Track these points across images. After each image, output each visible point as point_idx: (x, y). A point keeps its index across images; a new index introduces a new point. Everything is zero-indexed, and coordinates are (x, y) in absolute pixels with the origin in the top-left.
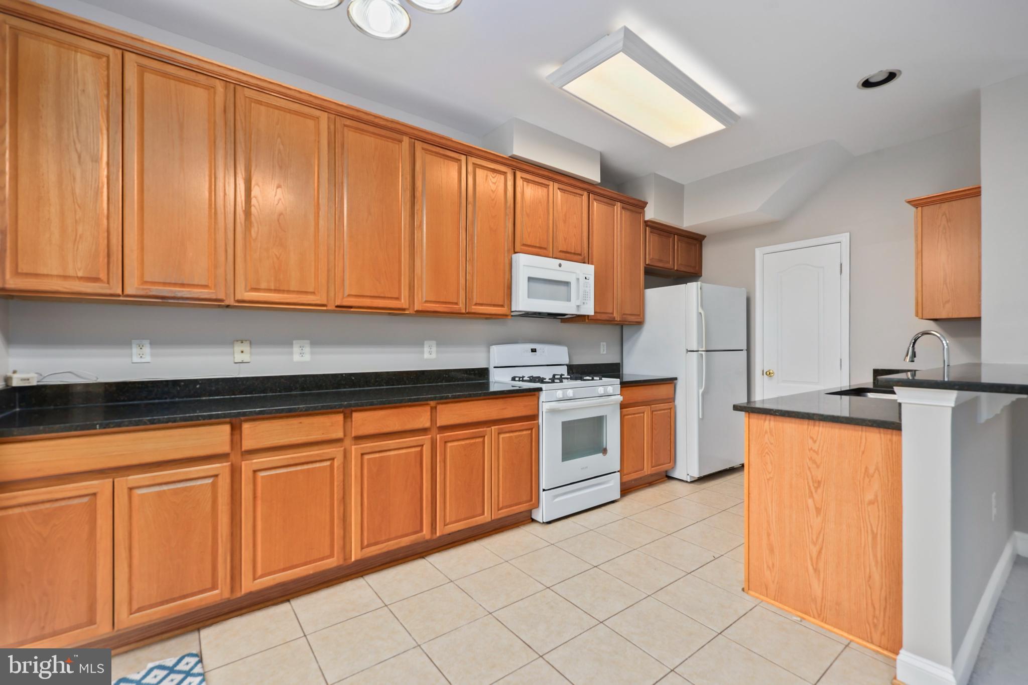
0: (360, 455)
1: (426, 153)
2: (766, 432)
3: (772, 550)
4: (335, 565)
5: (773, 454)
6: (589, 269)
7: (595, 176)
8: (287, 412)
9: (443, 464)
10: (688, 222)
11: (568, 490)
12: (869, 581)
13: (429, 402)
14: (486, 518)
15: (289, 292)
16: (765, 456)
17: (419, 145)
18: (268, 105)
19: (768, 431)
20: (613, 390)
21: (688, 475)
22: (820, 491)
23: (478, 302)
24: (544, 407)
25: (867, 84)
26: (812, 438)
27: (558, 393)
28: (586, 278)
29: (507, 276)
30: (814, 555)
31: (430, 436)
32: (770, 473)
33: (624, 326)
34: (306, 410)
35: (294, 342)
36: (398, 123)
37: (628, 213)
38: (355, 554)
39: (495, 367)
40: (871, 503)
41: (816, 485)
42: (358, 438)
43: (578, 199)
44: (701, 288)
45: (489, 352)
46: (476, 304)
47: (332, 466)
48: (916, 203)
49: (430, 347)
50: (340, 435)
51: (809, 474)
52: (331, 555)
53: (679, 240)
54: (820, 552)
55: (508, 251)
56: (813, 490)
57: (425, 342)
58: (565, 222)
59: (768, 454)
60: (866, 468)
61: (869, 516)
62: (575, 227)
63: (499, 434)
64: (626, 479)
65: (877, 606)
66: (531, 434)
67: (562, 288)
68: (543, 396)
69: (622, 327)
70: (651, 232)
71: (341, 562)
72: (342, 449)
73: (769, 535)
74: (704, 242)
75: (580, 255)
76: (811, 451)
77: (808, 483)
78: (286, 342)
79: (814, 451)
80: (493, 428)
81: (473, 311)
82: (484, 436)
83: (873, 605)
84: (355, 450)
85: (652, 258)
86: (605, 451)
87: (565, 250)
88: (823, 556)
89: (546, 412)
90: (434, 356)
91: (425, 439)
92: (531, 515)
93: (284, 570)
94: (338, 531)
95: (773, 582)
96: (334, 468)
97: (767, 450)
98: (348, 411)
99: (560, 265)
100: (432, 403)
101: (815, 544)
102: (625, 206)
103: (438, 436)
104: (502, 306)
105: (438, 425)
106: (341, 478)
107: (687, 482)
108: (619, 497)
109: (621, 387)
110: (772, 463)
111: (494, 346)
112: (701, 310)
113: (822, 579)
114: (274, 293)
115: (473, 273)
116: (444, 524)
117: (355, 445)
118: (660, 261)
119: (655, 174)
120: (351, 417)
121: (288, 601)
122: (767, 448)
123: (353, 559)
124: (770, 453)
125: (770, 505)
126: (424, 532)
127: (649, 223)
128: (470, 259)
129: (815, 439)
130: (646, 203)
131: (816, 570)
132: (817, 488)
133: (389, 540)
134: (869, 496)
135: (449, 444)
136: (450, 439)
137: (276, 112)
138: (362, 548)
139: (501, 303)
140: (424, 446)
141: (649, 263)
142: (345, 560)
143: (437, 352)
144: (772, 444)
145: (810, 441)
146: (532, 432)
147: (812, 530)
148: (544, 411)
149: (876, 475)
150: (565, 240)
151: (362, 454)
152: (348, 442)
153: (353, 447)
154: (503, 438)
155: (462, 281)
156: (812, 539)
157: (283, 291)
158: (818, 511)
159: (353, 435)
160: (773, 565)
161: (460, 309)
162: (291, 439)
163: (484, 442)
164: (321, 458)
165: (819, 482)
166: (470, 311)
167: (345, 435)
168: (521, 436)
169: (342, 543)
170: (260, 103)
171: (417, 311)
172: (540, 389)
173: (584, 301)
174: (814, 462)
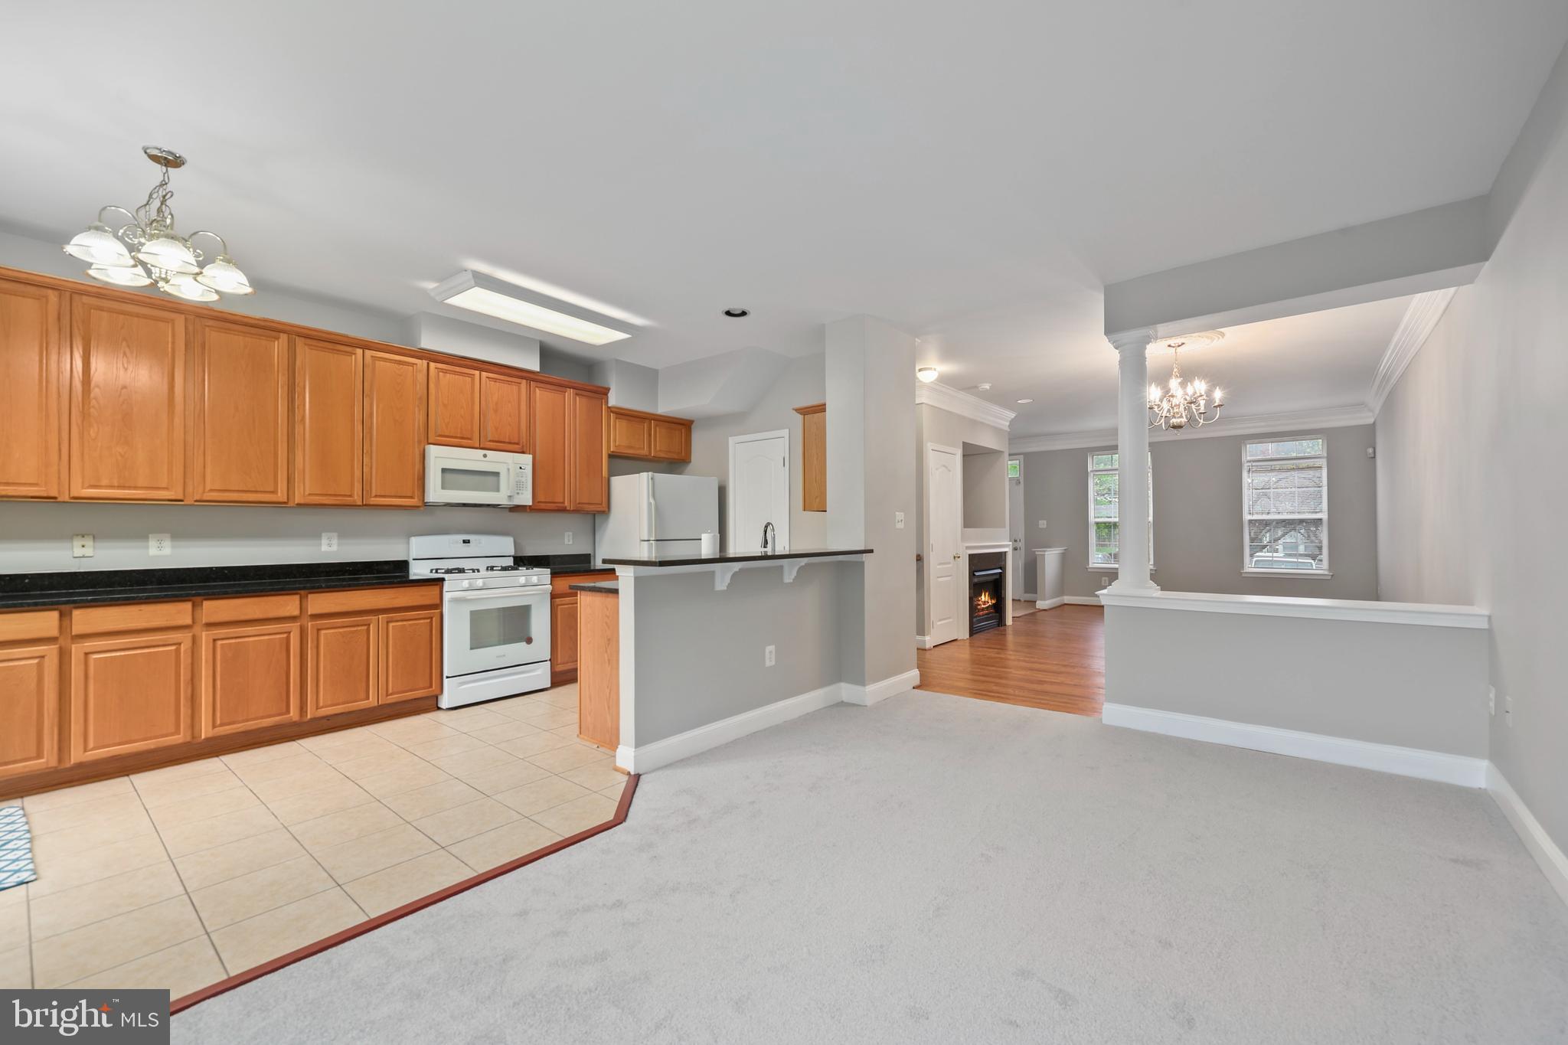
0: (211, 641)
1: (312, 349)
4: (181, 741)
6: (527, 460)
7: (533, 364)
8: (123, 600)
9: (315, 650)
10: (665, 407)
11: (476, 678)
13: (299, 591)
14: (372, 701)
15: (135, 488)
17: (299, 341)
18: (110, 311)
20: (538, 580)
23: (378, 494)
24: (447, 596)
25: (728, 313)
27: (464, 583)
28: (521, 468)
29: (418, 466)
31: (299, 624)
33: (596, 516)
34: (146, 599)
35: (150, 535)
36: (273, 321)
37: (584, 400)
38: (205, 731)
39: (414, 559)
41: (608, 642)
42: (210, 625)
43: (515, 388)
44: (652, 479)
45: (408, 543)
46: (376, 496)
47: (178, 651)
48: (800, 411)
49: (329, 539)
50: (189, 621)
51: (605, 633)
52: (177, 731)
53: (656, 426)
54: (610, 693)
55: (419, 442)
57: (323, 534)
58: (496, 411)
62: (510, 416)
63: (388, 622)
64: (560, 668)
66: (431, 622)
67: (491, 479)
68: (446, 586)
69: (594, 515)
70: (616, 418)
71: (188, 739)
72: (191, 634)
74: (693, 427)
75: (518, 444)
77: (605, 642)
78: (142, 536)
80: (380, 616)
81: (372, 503)
82: (369, 625)
84: (205, 637)
85: (619, 446)
86: (529, 641)
87: (497, 439)
89: (449, 601)
90: (335, 548)
91: (294, 628)
92: (437, 704)
93: (120, 744)
94: (184, 711)
96: (180, 653)
98: (198, 599)
99: (485, 456)
100: (302, 592)
102: (578, 391)
103: (309, 624)
104: (412, 497)
105: (309, 613)
106: (190, 661)
108: (549, 686)
109: (551, 577)
111: (413, 538)
112: (652, 501)
114: (118, 489)
115: (371, 465)
116: (317, 706)
117: (207, 631)
118: (630, 447)
119: (617, 360)
120: (202, 605)
121: (128, 775)
123: (203, 737)
126: (291, 714)
127: (613, 409)
128: (367, 452)
130: (608, 389)
132: (609, 645)
133: (247, 720)
135: (323, 632)
136: (324, 627)
137: (122, 317)
138: (214, 727)
139: (410, 494)
140: (292, 633)
141: (615, 450)
142: (193, 738)
143: (339, 545)
146: (432, 620)
148: (447, 600)
150: (497, 429)
151: (214, 640)
152: (197, 629)
153: (204, 633)
154: (393, 626)
155: (358, 473)
157: (129, 488)
159: (204, 622)
161: (354, 501)
162: (130, 625)
163: (368, 631)
164: (165, 643)
166: (367, 503)
167: (193, 622)
168: (417, 624)
169: (189, 721)
170: (101, 309)
171: (298, 504)
172: (443, 580)
173: (518, 491)
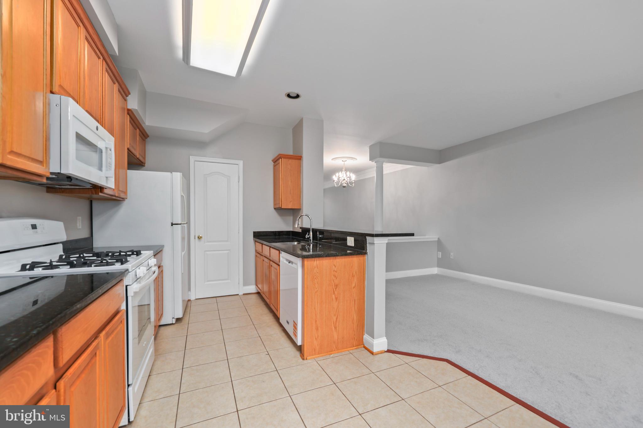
2: (315, 267)
3: (317, 329)
5: (318, 278)
12: (353, 321)
16: (314, 280)
19: (316, 266)
21: (173, 318)
22: (337, 289)
26: (334, 265)
30: (335, 321)
32: (316, 288)
40: (354, 287)
41: (336, 287)
51: (333, 282)
54: (337, 318)
56: (335, 290)
59: (316, 279)
60: (353, 273)
61: (353, 293)
63: (106, 340)
65: (355, 330)
66: (123, 326)
69: (91, 202)
73: (316, 321)
76: (334, 272)
77: (333, 287)
79: (335, 271)
80: (102, 335)
83: (354, 330)
88: (338, 319)
95: (318, 345)
97: (315, 277)
101: (335, 315)
107: (172, 324)
110: (317, 283)
113: (337, 331)
122: (315, 275)
124: (317, 278)
125: (317, 305)
129: (335, 265)
131: (335, 328)
132: (336, 289)
134: (354, 285)
144: (317, 273)
145: (334, 267)
146: (123, 323)
147: (334, 309)
149: (356, 275)
154: (108, 344)
156: (334, 314)
158: (336, 299)
160: (318, 336)
165: (337, 285)
174: (335, 276)
